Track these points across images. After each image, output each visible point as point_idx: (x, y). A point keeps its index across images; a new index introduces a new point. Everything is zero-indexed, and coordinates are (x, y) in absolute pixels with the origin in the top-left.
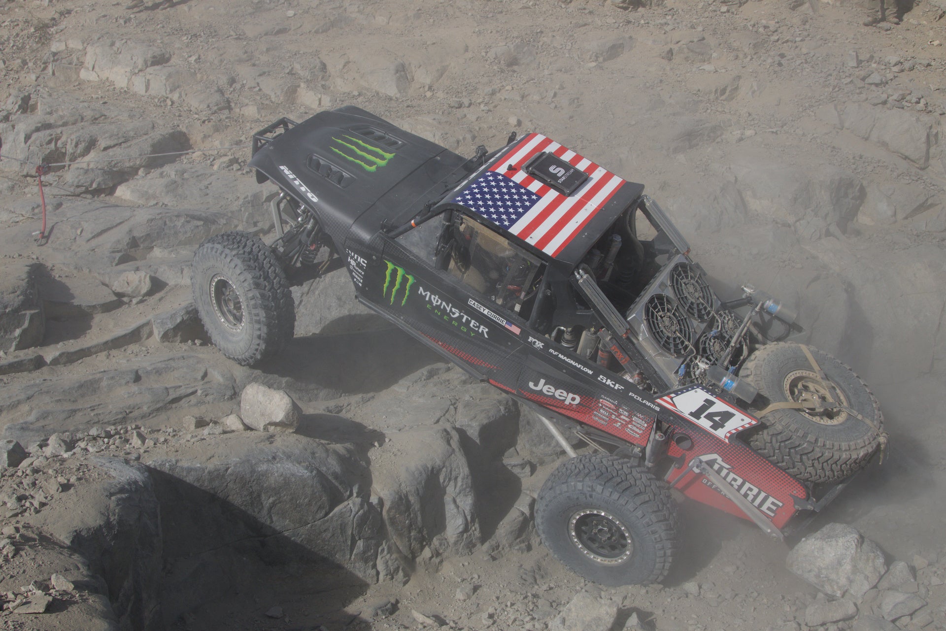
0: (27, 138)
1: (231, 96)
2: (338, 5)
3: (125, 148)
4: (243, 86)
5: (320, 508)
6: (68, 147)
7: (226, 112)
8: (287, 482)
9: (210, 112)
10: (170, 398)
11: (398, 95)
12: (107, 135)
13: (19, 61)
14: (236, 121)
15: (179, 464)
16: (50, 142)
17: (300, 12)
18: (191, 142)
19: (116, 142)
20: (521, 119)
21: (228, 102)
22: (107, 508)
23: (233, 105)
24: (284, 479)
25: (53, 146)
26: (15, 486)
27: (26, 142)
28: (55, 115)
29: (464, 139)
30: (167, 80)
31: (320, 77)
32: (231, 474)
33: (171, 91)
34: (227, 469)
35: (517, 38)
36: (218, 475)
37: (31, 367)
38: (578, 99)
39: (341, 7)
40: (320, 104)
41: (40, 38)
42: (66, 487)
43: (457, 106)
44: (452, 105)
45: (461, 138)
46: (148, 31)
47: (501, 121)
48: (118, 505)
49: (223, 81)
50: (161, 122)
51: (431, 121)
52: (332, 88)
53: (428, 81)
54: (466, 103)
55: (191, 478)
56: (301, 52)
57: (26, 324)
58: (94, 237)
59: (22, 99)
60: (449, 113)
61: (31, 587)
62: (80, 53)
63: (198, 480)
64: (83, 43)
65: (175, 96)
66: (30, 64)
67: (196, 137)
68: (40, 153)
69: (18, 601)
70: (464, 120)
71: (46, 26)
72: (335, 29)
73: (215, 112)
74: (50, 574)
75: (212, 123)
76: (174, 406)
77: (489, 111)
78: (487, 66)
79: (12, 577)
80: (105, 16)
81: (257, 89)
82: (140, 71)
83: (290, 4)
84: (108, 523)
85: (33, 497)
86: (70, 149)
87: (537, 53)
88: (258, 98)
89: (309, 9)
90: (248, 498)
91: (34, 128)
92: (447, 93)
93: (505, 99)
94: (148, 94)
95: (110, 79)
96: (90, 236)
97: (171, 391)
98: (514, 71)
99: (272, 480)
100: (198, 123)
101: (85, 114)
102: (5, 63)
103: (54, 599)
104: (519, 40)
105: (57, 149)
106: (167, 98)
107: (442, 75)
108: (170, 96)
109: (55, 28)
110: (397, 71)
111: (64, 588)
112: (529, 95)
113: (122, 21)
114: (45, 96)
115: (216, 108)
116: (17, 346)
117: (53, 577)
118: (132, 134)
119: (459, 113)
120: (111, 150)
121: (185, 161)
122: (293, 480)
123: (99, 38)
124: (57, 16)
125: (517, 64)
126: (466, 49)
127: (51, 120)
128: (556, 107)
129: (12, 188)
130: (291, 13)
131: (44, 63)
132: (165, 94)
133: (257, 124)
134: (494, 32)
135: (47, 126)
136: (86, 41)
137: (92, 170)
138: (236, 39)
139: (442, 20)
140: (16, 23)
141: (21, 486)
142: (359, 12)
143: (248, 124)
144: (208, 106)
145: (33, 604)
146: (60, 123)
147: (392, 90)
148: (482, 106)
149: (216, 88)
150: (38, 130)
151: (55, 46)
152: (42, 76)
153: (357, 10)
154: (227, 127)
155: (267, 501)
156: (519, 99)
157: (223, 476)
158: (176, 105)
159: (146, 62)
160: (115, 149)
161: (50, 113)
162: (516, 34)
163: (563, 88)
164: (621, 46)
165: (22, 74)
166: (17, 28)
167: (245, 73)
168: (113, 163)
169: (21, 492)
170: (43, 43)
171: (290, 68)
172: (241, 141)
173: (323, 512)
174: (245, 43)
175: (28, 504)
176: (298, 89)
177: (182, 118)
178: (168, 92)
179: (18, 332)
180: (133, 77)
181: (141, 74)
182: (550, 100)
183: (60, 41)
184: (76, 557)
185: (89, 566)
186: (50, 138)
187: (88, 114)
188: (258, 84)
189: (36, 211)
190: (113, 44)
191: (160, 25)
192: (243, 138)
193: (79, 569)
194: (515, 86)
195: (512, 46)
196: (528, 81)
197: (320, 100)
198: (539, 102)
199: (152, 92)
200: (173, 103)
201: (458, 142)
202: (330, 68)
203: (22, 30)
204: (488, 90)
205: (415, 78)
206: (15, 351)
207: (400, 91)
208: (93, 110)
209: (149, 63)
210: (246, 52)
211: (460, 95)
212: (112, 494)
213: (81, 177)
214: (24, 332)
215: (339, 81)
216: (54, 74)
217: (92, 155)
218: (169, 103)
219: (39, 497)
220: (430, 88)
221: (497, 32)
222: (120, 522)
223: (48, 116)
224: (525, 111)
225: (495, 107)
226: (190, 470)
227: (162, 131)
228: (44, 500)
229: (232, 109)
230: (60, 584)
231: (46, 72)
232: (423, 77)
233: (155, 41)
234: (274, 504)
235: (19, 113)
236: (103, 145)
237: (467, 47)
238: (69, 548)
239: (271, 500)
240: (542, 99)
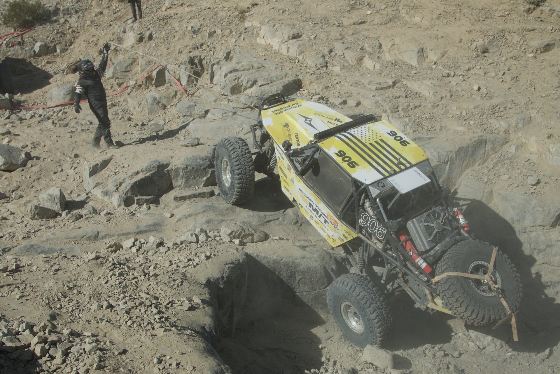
0: (226, 75)
1: (329, 60)
2: (396, 9)
3: (270, 86)
4: (336, 54)
5: (323, 284)
6: (243, 83)
7: (325, 68)
8: (308, 270)
9: (316, 69)
10: (266, 220)
11: (417, 66)
12: (262, 78)
13: (229, 31)
14: (328, 74)
15: (260, 254)
16: (235, 79)
17: (374, 12)
18: (303, 85)
19: (266, 83)
20: (481, 87)
21: (327, 63)
22: (223, 270)
23: (328, 65)
24: (307, 268)
25: (236, 81)
26: (188, 254)
27: (225, 78)
28: (240, 65)
29: (446, 96)
30: (298, 48)
31: (377, 52)
32: (283, 262)
33: (299, 54)
34: (281, 260)
35: (491, 36)
36: (276, 262)
37: (208, 196)
38: (517, 77)
39: (397, 10)
40: (374, 68)
41: (241, 18)
42: (208, 258)
43: (446, 76)
44: (444, 75)
45: (444, 95)
46: (293, 19)
47: (469, 87)
48: (228, 269)
49: (326, 51)
50: (290, 73)
51: (430, 84)
52: (383, 58)
53: (435, 59)
54: (452, 74)
55: (265, 261)
56: (370, 37)
57: (209, 176)
58: (247, 133)
59: (227, 53)
60: (441, 80)
61: (185, 299)
62: (258, 29)
63: (268, 262)
64: (260, 24)
65: (300, 58)
66: (234, 33)
67: (306, 83)
68: (230, 85)
69: (178, 304)
70: (449, 84)
71: (245, 12)
72: (392, 23)
73: (319, 69)
74: (193, 295)
75: (316, 75)
76: (268, 224)
77: (464, 80)
78: (470, 53)
79: (178, 293)
80: (273, 8)
81: (343, 56)
82: (286, 41)
83: (370, 6)
84: (222, 278)
85: (194, 260)
86: (244, 84)
87: (501, 46)
88: (342, 62)
89: (379, 10)
90: (290, 274)
91: (229, 71)
92: (444, 67)
93: (475, 74)
94: (288, 55)
95: (271, 44)
96: (246, 132)
97: (267, 217)
98: (485, 57)
99: (302, 268)
100: (308, 74)
101: (254, 65)
102: (222, 31)
103: (192, 306)
104: (492, 37)
105: (238, 83)
106: (296, 58)
107: (443, 56)
108: (298, 57)
109: (248, 13)
110: (419, 52)
111: (197, 302)
112: (489, 72)
113: (281, 12)
114: (237, 52)
115: (320, 66)
116: (204, 184)
117: (194, 296)
118: (275, 78)
119: (447, 80)
120: (263, 86)
121: (299, 94)
122: (312, 269)
123: (268, 22)
124: (250, 6)
125: (487, 52)
126: (461, 41)
127: (238, 67)
128: (503, 81)
129: (215, 101)
130: (369, 12)
131: (240, 33)
132: (296, 56)
133: (339, 77)
134: (479, 31)
135: (236, 70)
136: (262, 23)
137: (253, 97)
138: (338, 26)
139: (452, 21)
140: (230, 9)
141: (190, 254)
142: (406, 13)
143: (334, 77)
144: (316, 65)
145: (184, 306)
146: (242, 69)
147: (414, 63)
148: (461, 77)
149: (321, 55)
150: (231, 72)
151: (247, 24)
152: (238, 40)
153: (406, 12)
154: (323, 77)
155: (298, 277)
156: (483, 74)
157: (279, 262)
158: (300, 62)
159: (289, 37)
160: (265, 86)
161: (238, 63)
162: (491, 33)
163: (510, 70)
164: (553, 45)
165: (229, 38)
166: (230, 12)
167: (338, 47)
168: (263, 94)
169: (190, 257)
170: (242, 21)
171: (362, 46)
172: (328, 86)
173: (324, 286)
174: (341, 29)
175: (191, 263)
176: (364, 58)
177: (301, 71)
178: (297, 55)
179: (205, 178)
180: (282, 45)
181: (286, 43)
182: (500, 77)
183: (249, 21)
184: (206, 289)
185: (210, 294)
186: (235, 78)
187: (256, 65)
188: (344, 54)
189: (224, 115)
190: (274, 26)
191: (300, 16)
192: (330, 85)
193: (206, 295)
194: (482, 66)
195: (487, 41)
196: (490, 64)
197: (374, 65)
198: (493, 78)
199: (290, 54)
200: (299, 61)
201: (442, 98)
202: (383, 46)
203: (232, 13)
204: (467, 67)
205: (428, 56)
206: (203, 186)
207: (418, 64)
208: (259, 63)
209: (291, 38)
210: (341, 35)
211: (451, 69)
212: (227, 264)
213: (247, 100)
214: (208, 179)
215: (387, 55)
216: (244, 39)
217: (254, 87)
218: (297, 61)
219: (197, 261)
220: (435, 64)
221: (481, 31)
222: (228, 277)
223: (237, 65)
224: (484, 82)
225: (468, 78)
226: (265, 258)
227: (290, 78)
228: (198, 263)
229: (328, 67)
230: (197, 300)
231: (240, 38)
232: (432, 56)
233: (295, 25)
234: (301, 279)
235: (224, 60)
236: (260, 84)
237: (461, 40)
238: (204, 285)
239: (300, 277)
240: (496, 75)
